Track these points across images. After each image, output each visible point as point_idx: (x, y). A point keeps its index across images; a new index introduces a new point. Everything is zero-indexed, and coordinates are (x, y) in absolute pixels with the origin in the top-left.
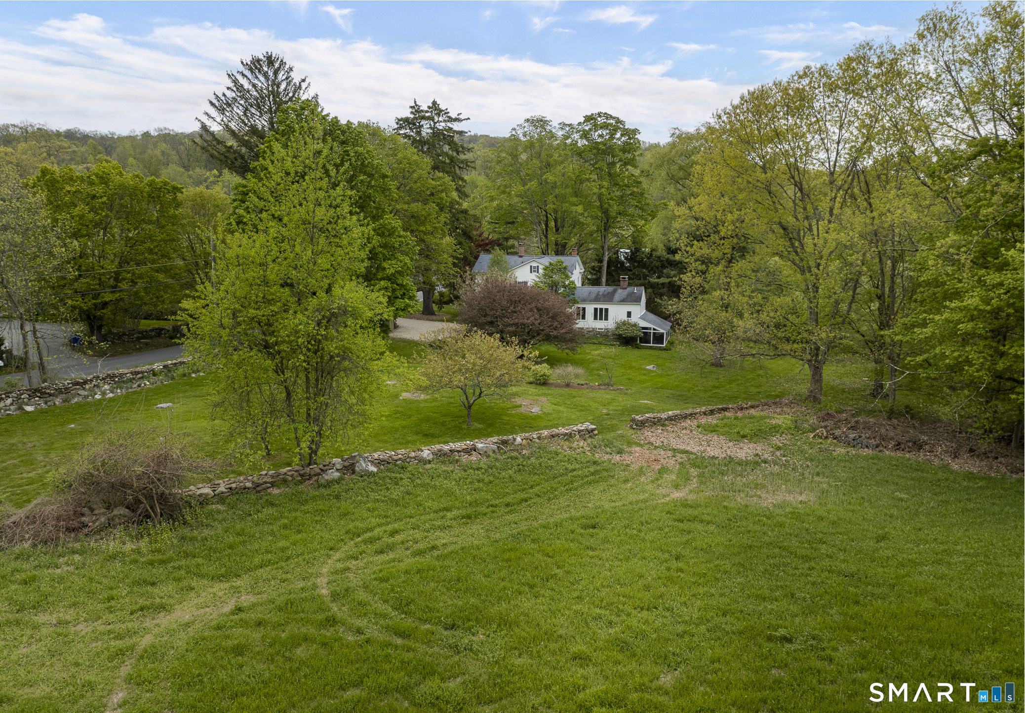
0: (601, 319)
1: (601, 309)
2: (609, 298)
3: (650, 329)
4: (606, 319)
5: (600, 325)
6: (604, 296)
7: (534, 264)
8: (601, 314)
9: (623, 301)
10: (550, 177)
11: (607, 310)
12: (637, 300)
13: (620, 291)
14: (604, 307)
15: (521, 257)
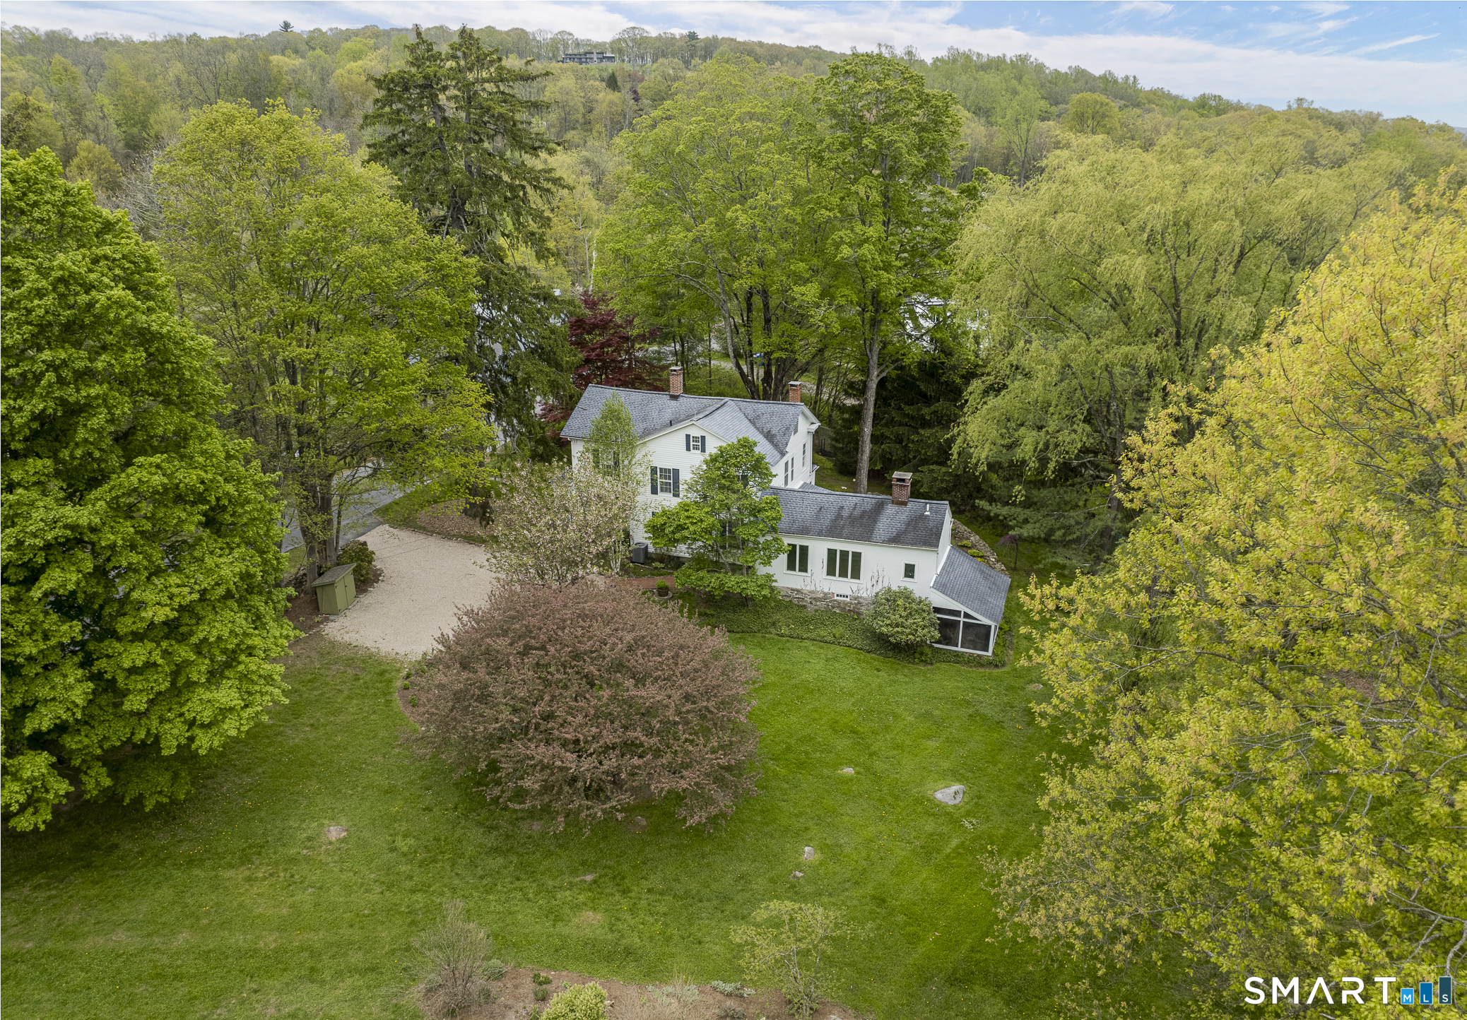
0: (843, 574)
1: (844, 554)
2: (863, 527)
3: (957, 613)
4: (856, 575)
5: (841, 587)
6: (853, 520)
7: (695, 432)
8: (842, 565)
9: (896, 540)
10: (741, 217)
11: (857, 556)
12: (930, 540)
13: (890, 509)
14: (851, 547)
15: (674, 397)
